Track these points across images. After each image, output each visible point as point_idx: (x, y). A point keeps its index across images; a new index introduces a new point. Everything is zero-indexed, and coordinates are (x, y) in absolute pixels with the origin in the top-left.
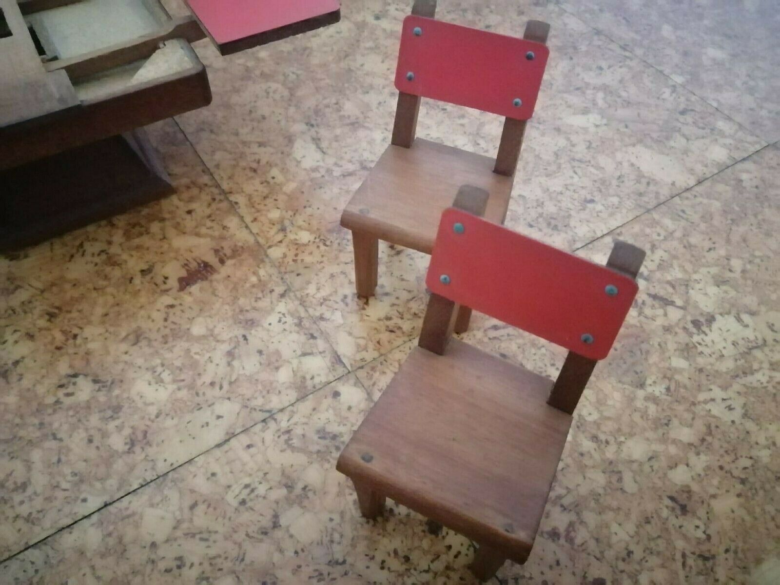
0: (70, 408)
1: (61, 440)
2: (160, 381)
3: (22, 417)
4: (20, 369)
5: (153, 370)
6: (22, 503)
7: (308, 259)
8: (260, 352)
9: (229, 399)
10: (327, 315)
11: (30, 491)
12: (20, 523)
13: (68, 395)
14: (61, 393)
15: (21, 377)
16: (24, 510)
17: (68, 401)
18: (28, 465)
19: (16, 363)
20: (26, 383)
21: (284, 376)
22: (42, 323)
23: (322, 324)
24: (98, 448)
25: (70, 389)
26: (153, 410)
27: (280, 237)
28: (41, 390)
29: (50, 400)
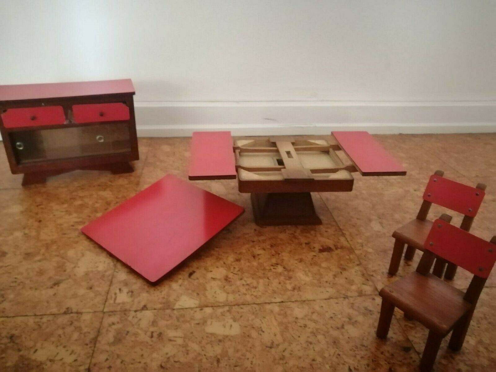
0: (274, 272)
1: (270, 280)
2: (307, 275)
3: (258, 269)
4: (259, 257)
5: (305, 272)
6: (254, 292)
7: (370, 257)
8: (346, 278)
9: (332, 287)
10: (374, 275)
11: (257, 289)
12: (253, 297)
13: (274, 269)
14: (272, 268)
15: (259, 259)
16: (255, 294)
17: (273, 270)
18: (258, 283)
19: (258, 255)
20: (260, 261)
21: (354, 287)
22: (269, 247)
23: (372, 278)
24: (282, 286)
25: (275, 267)
26: (303, 283)
27: (361, 248)
28: (265, 264)
29: (268, 268)
